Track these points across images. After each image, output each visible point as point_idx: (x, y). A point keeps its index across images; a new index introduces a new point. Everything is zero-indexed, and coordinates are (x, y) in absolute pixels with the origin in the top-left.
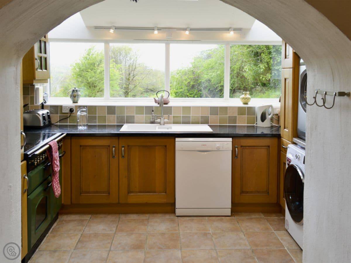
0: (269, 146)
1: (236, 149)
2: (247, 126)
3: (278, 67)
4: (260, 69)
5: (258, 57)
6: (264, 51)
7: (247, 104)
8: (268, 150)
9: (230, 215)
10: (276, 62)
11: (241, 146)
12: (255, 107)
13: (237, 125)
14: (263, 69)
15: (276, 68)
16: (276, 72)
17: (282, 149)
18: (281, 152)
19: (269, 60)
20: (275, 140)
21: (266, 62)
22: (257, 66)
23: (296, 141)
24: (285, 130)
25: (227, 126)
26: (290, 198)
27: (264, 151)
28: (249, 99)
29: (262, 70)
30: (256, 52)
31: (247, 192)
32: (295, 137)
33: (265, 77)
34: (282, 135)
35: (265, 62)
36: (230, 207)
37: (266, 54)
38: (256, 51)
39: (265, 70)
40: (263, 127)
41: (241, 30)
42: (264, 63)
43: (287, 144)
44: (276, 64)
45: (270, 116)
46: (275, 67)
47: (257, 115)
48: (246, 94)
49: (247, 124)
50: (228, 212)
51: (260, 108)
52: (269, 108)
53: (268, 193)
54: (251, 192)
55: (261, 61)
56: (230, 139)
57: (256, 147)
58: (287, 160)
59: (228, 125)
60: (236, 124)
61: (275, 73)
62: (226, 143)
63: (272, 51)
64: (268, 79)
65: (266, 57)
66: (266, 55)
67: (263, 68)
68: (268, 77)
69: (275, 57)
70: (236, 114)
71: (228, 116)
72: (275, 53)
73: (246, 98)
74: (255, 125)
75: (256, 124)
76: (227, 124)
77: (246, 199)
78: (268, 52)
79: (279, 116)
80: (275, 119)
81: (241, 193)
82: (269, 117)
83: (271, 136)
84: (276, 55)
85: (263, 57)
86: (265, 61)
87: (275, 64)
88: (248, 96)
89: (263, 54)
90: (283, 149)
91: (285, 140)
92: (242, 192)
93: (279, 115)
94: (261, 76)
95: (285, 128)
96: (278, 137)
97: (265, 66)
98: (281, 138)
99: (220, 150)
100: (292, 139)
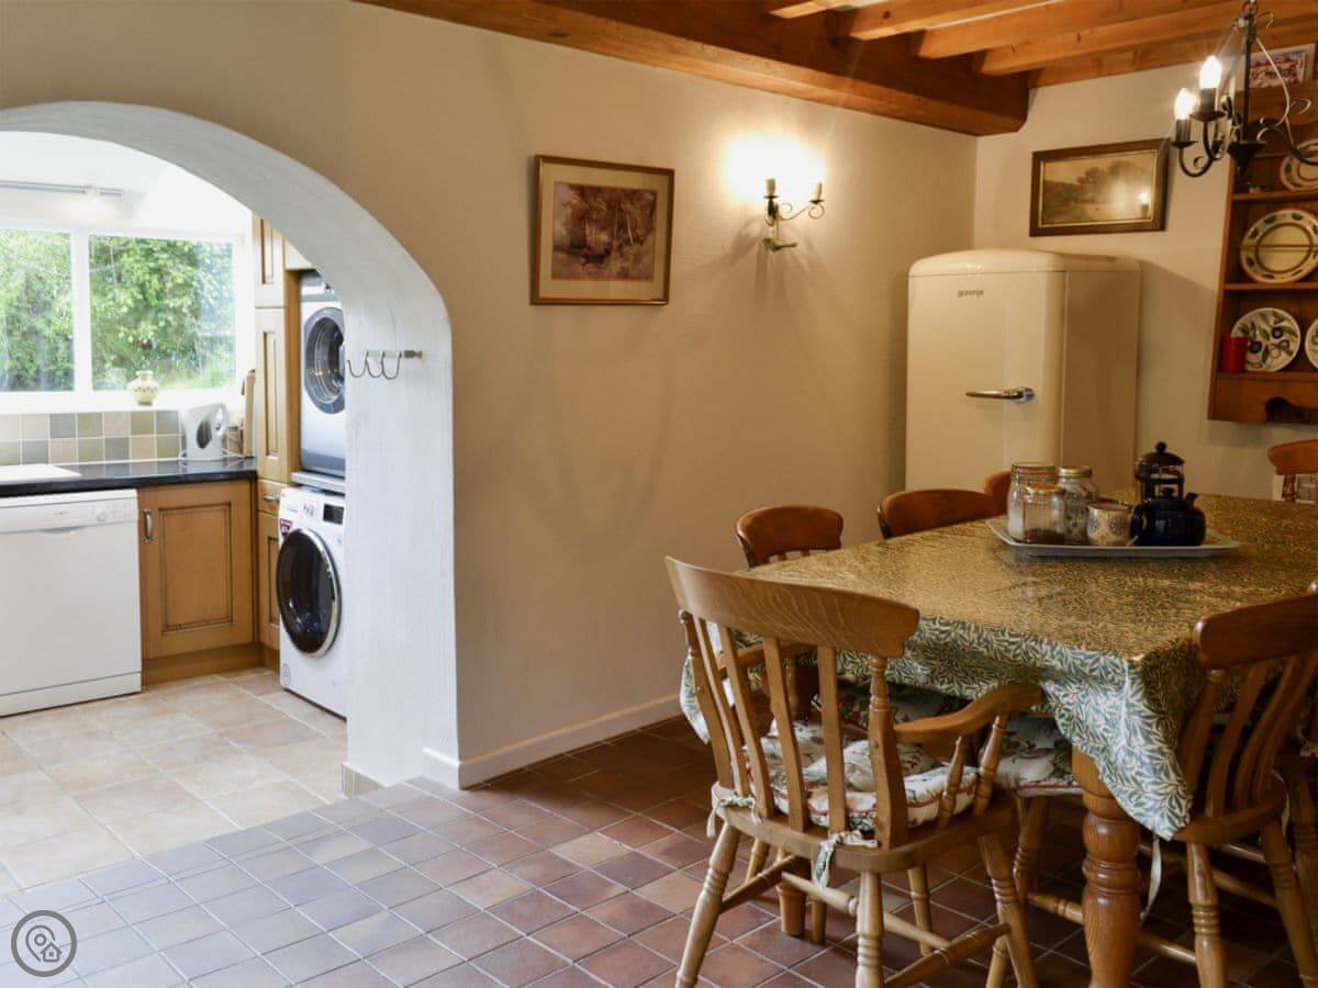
0: (229, 505)
1: (148, 517)
2: (159, 463)
3: (176, 299)
4: (119, 306)
5: (109, 266)
6: (130, 246)
7: (148, 403)
8: (228, 512)
9: (139, 689)
10: (169, 285)
11: (160, 510)
12: (177, 412)
13: (131, 461)
14: (127, 306)
15: (171, 305)
16: (171, 318)
17: (262, 505)
18: (261, 514)
19: (147, 277)
20: (244, 488)
21: (137, 284)
22: (105, 295)
23: (300, 478)
24: (270, 457)
25: (101, 466)
26: (291, 605)
27: (215, 518)
28: (155, 392)
29: (125, 309)
30: (99, 247)
31: (179, 627)
32: (295, 470)
33: (134, 332)
34: (260, 474)
35: (132, 282)
36: (139, 668)
37: (138, 257)
38: (101, 244)
39: (133, 310)
40: (204, 460)
41: (119, 195)
42: (128, 285)
43: (277, 491)
44: (171, 290)
45: (220, 433)
46: (167, 302)
47: (184, 432)
48: (144, 377)
49: (159, 457)
50: (135, 682)
51: (193, 412)
52: (217, 411)
53: (232, 621)
54: (190, 625)
55: (119, 278)
56: (133, 493)
57: (197, 510)
58: (282, 525)
59: (105, 462)
60: (127, 458)
61: (167, 321)
62: (121, 503)
63: (155, 249)
64: (145, 341)
65: (136, 266)
66: (137, 261)
67: (130, 302)
68: (145, 332)
69: (165, 269)
70: (127, 433)
71: (104, 437)
72: (165, 256)
73: (148, 388)
74: (180, 458)
75: (185, 455)
76: (101, 460)
77: (178, 643)
78: (141, 250)
79: (242, 432)
80: (231, 440)
81: (163, 632)
82: (217, 435)
83: (227, 477)
84: (170, 263)
85: (127, 267)
86: (134, 278)
87: (167, 291)
88: (150, 382)
89: (129, 256)
90: (267, 503)
91: (269, 483)
92: (167, 628)
93: (240, 428)
94: (119, 332)
95: (268, 454)
96: (252, 477)
97: (133, 297)
98: (260, 481)
99: (108, 521)
100: (289, 476)
